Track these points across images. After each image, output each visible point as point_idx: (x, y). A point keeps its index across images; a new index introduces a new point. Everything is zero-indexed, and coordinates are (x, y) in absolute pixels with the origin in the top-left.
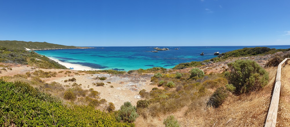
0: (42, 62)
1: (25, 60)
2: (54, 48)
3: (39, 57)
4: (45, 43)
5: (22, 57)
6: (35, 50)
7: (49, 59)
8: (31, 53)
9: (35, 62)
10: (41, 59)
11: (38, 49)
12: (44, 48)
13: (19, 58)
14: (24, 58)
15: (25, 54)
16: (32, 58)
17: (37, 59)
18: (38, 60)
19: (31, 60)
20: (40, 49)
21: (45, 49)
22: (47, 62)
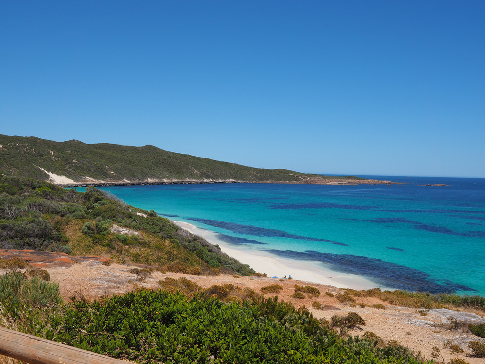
0: (144, 244)
1: (54, 232)
2: (192, 176)
3: (127, 217)
4: (150, 149)
5: (42, 218)
6: (96, 182)
7: (177, 229)
8: (87, 197)
9: (110, 246)
10: (136, 228)
11: (112, 177)
12: (146, 176)
13: (23, 223)
14: (51, 224)
15: (54, 204)
16: (92, 223)
17: (117, 229)
18: (124, 231)
19: (89, 232)
20: (126, 181)
21: (150, 180)
22: (167, 242)
